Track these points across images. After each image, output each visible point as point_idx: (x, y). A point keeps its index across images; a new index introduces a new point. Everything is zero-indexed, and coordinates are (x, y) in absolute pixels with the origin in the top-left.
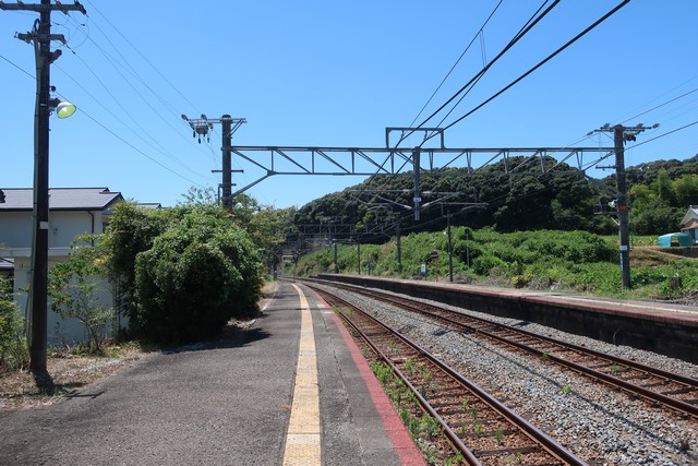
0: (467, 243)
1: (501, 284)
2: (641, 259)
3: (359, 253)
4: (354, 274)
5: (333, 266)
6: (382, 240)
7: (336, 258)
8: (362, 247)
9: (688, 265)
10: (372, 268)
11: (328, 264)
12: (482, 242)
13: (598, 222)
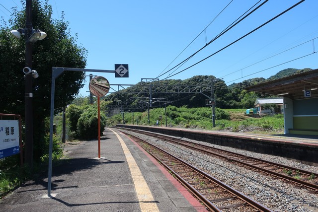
0: (175, 112)
1: (182, 127)
2: (237, 118)
3: (133, 116)
4: (131, 125)
5: (122, 121)
6: (143, 111)
7: (124, 118)
8: (134, 113)
9: (251, 120)
10: (138, 122)
11: (120, 121)
12: (180, 112)
13: (231, 103)
